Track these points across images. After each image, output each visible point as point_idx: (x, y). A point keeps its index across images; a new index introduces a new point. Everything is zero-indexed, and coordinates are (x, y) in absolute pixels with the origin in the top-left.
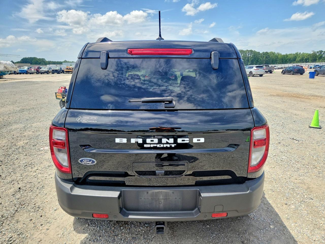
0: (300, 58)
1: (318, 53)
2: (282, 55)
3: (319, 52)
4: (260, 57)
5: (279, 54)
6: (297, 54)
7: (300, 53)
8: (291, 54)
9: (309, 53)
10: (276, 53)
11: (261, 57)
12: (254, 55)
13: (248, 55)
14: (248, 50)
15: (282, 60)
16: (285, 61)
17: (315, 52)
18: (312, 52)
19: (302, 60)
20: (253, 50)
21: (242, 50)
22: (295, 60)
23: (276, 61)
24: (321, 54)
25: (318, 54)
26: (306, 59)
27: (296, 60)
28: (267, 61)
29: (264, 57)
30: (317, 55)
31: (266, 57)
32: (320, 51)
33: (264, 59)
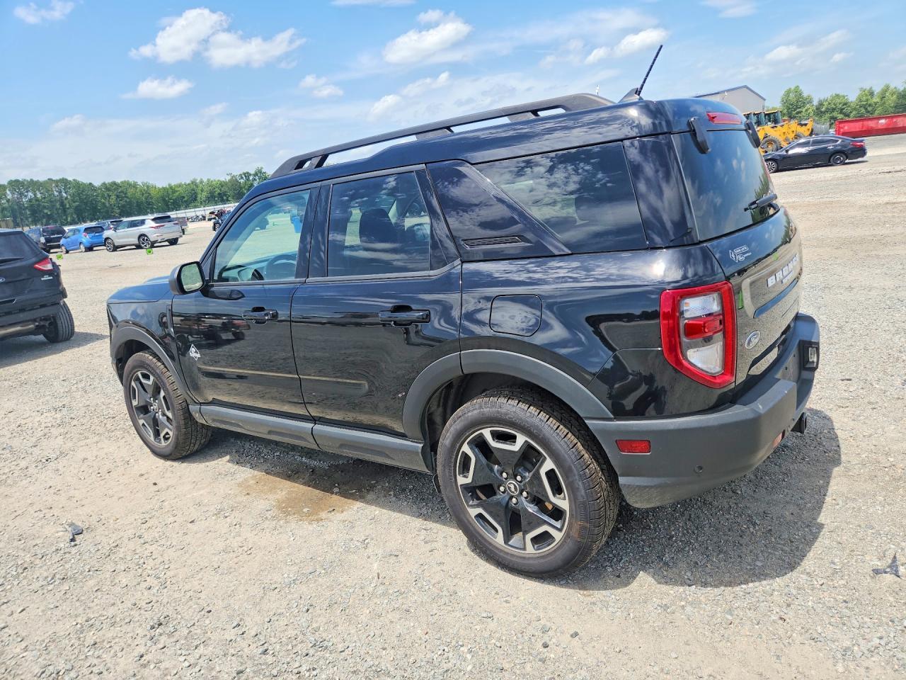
0: (205, 194)
1: (242, 178)
2: (160, 189)
3: (243, 176)
4: (97, 196)
5: (148, 187)
6: (194, 182)
7: (201, 182)
8: (180, 185)
9: (222, 179)
10: (140, 183)
11: (103, 196)
12: (79, 194)
13: (56, 194)
14: (54, 179)
15: (164, 200)
16: (173, 203)
17: (234, 176)
18: (228, 178)
19: (212, 196)
20: (70, 179)
21: (31, 180)
22: (195, 199)
23: (149, 204)
24: (248, 180)
25: (242, 181)
26: (219, 194)
27: (198, 199)
28: (123, 206)
29: (109, 196)
30: (240, 183)
31: (118, 196)
32: (244, 174)
33: (113, 199)
